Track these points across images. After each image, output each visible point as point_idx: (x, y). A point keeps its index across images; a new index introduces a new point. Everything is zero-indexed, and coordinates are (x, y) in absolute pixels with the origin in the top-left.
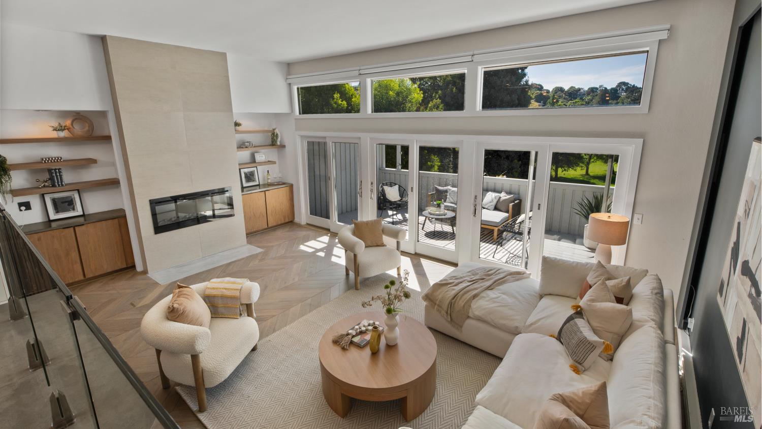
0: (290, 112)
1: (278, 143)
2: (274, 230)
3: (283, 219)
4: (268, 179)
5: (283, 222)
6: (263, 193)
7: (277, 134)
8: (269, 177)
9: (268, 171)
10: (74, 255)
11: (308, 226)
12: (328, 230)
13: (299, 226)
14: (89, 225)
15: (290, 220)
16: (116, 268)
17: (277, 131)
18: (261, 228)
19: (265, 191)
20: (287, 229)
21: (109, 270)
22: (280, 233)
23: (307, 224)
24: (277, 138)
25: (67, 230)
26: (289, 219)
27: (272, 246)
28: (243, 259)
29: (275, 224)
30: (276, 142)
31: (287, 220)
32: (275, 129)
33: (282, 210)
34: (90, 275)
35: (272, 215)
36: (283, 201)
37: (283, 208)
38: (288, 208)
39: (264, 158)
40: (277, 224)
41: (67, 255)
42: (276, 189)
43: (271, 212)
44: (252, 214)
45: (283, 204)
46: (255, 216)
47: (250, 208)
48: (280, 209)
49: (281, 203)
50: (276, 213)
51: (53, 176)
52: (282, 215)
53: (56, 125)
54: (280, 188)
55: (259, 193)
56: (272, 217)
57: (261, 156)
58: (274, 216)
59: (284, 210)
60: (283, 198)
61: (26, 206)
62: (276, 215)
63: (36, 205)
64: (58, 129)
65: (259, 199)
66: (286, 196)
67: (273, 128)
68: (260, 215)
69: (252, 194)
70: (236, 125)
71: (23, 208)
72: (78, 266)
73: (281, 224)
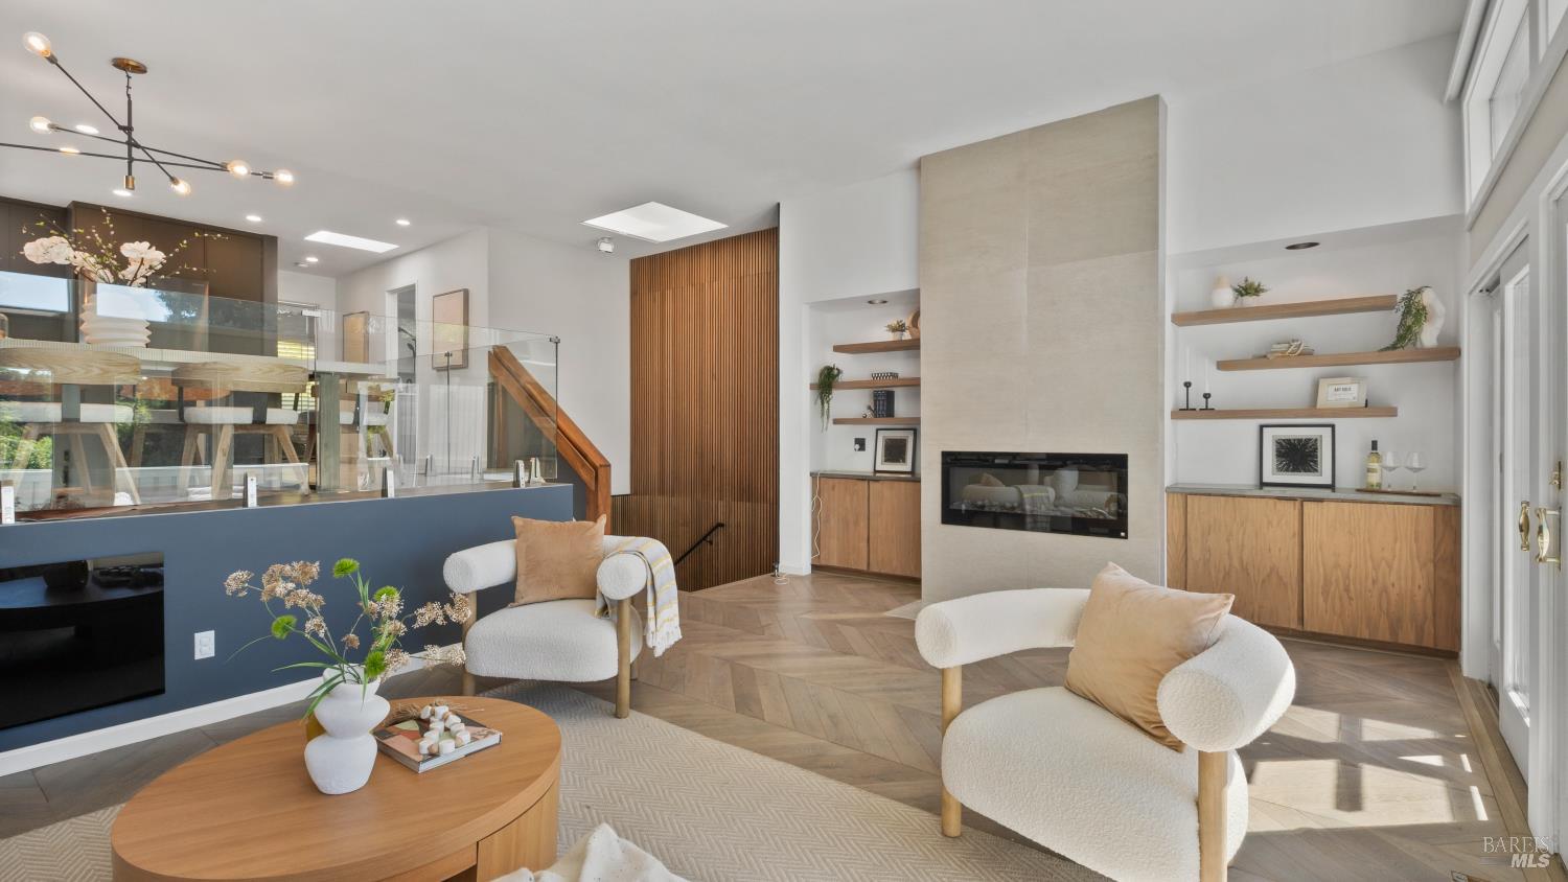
1: (1427, 339)
2: (1320, 649)
3: (1384, 624)
4: (1369, 470)
5: (1384, 635)
6: (1293, 506)
7: (1423, 308)
8: (1375, 465)
9: (1374, 445)
10: (863, 524)
15: (1429, 643)
16: (908, 574)
17: (1427, 298)
18: (1266, 621)
19: (1302, 501)
21: (898, 572)
23: (1490, 685)
25: (860, 483)
26: (1419, 636)
30: (1417, 337)
31: (1408, 637)
32: (1419, 291)
33: (1385, 590)
34: (874, 569)
35: (1326, 593)
36: (1394, 557)
37: (1393, 585)
38: (1419, 595)
39: (1355, 395)
40: (1351, 635)
41: (856, 523)
42: (1361, 502)
43: (1322, 578)
44: (1236, 563)
45: (1390, 567)
46: (1248, 574)
47: (1228, 540)
48: (1374, 582)
49: (1384, 564)
50: (1347, 590)
51: (875, 401)
52: (1385, 606)
53: (894, 323)
54: (1383, 503)
55: (1271, 501)
56: (1325, 601)
57: (1345, 389)
58: (1337, 601)
59: (1394, 593)
60: (1398, 544)
61: (861, 443)
62: (1351, 599)
63: (870, 445)
64: (894, 330)
65: (1270, 523)
66: (1416, 540)
67: (1413, 289)
68: (1269, 576)
69: (1242, 499)
70: (1247, 290)
71: (857, 447)
72: (864, 545)
73: (1370, 641)
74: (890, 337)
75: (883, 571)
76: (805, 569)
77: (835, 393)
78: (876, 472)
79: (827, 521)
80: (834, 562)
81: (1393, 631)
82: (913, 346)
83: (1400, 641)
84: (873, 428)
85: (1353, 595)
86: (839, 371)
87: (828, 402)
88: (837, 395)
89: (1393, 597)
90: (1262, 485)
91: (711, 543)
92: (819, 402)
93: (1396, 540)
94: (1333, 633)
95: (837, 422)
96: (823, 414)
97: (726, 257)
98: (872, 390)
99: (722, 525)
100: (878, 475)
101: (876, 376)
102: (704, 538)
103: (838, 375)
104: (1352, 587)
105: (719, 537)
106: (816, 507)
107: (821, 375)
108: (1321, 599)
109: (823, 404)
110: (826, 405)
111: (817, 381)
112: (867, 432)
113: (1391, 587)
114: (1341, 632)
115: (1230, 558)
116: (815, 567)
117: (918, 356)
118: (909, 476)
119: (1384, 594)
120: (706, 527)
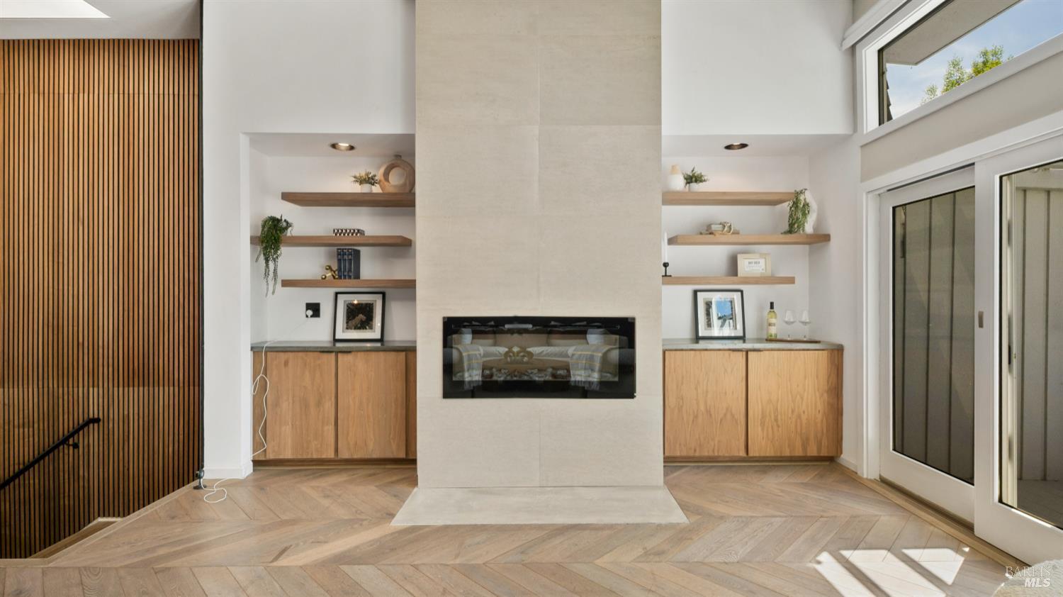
0: (851, 133)
1: (809, 228)
2: (764, 470)
3: (798, 444)
4: (770, 325)
5: (799, 452)
6: (740, 358)
7: (806, 205)
8: (773, 321)
9: (772, 304)
10: (329, 406)
11: (879, 488)
12: (968, 527)
13: (851, 478)
14: (359, 354)
15: (824, 453)
16: (389, 455)
17: (808, 197)
18: (723, 453)
19: (747, 352)
20: (807, 477)
21: (375, 456)
22: (774, 483)
23: (884, 481)
24: (805, 215)
25: (325, 356)
26: (819, 449)
27: (722, 518)
28: (611, 527)
29: (770, 452)
30: (801, 226)
31: (813, 451)
32: (801, 192)
33: (799, 417)
34: (345, 454)
35: (763, 424)
36: (805, 391)
37: (804, 412)
38: (819, 417)
39: (763, 267)
40: (779, 455)
41: (319, 403)
42: (783, 350)
43: (760, 413)
44: (702, 408)
45: (802, 398)
46: (711, 415)
47: (696, 389)
48: (793, 411)
49: (798, 396)
50: (776, 420)
51: (339, 261)
52: (799, 430)
53: (362, 172)
54: (796, 350)
55: (727, 353)
56: (763, 430)
57: (756, 263)
58: (770, 429)
59: (804, 417)
60: (807, 381)
61: (315, 309)
62: (778, 426)
63: (326, 310)
64: (361, 181)
65: (726, 370)
66: (817, 377)
67: (798, 190)
68: (725, 415)
69: (706, 352)
70: (692, 179)
71: (310, 313)
72: (330, 429)
73: (791, 457)
74: (357, 188)
75: (356, 456)
76: (243, 468)
77: (284, 250)
78: (336, 341)
79: (277, 404)
80: (288, 454)
81: (805, 448)
82: (403, 202)
83: (809, 454)
84: (332, 291)
85: (780, 423)
86: (288, 225)
87: (274, 260)
88: (286, 253)
89: (804, 421)
90: (697, 339)
91: (76, 446)
92: (262, 257)
93: (805, 377)
94: (768, 455)
95: (286, 283)
96: (266, 274)
97: (102, 69)
98: (335, 249)
99: (97, 420)
100: (339, 345)
101: (338, 232)
102: (65, 441)
103: (286, 228)
104: (779, 417)
105: (92, 437)
106: (260, 390)
107: (263, 227)
108: (760, 429)
109: (267, 261)
110: (271, 264)
111: (259, 234)
112: (323, 297)
113: (802, 414)
114: (772, 454)
115: (698, 404)
116: (257, 463)
117: (413, 214)
118: (379, 345)
119: (799, 420)
120: (64, 426)
